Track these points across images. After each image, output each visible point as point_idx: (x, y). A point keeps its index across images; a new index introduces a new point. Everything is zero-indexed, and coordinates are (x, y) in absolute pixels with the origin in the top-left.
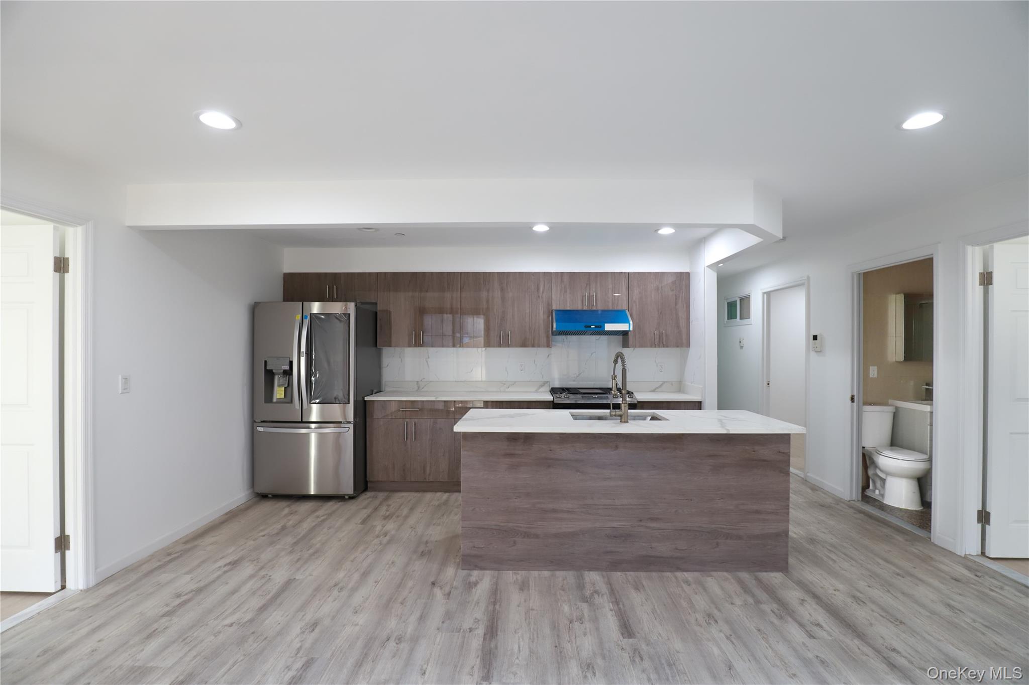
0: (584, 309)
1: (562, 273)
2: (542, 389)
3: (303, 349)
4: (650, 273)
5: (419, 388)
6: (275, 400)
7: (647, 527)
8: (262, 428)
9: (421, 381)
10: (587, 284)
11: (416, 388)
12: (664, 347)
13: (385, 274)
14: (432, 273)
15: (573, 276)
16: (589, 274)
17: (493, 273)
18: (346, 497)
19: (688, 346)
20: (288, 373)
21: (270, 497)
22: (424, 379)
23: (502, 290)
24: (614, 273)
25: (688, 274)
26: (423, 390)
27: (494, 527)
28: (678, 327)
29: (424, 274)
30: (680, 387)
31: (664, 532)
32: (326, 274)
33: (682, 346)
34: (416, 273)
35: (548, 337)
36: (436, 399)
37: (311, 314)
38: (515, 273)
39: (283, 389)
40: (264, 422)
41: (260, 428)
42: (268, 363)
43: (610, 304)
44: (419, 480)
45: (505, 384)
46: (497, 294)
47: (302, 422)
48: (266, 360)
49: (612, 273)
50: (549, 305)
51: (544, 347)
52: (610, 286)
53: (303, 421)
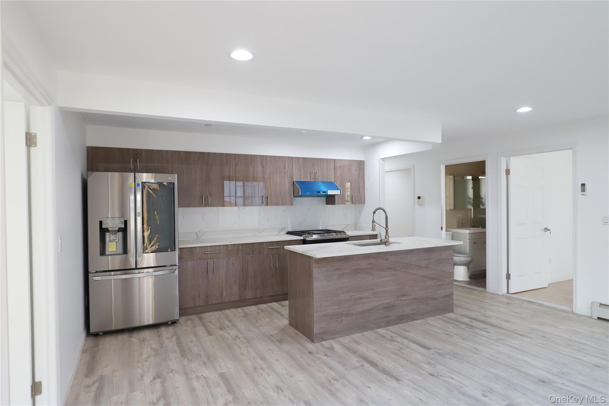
0: (312, 181)
1: (299, 158)
2: (281, 233)
3: (139, 210)
4: (346, 160)
5: (197, 237)
6: (107, 253)
7: (401, 300)
8: (99, 277)
9: (199, 232)
10: (313, 166)
11: (196, 237)
12: (353, 204)
13: (179, 152)
14: (215, 154)
15: (305, 159)
16: (314, 159)
17: (257, 155)
18: (169, 323)
19: (364, 203)
20: (124, 230)
21: (101, 335)
22: (201, 230)
23: (263, 167)
24: (327, 159)
25: (364, 161)
26: (201, 238)
27: (331, 314)
28: (359, 192)
29: (209, 154)
30: (356, 227)
31: (408, 301)
32: (128, 149)
33: (362, 204)
34: (203, 152)
35: (291, 199)
36: (230, 243)
37: (142, 182)
38: (271, 156)
39: (115, 243)
40: (96, 272)
41: (96, 277)
42: (104, 223)
43: (326, 179)
44: (218, 302)
45: (258, 231)
46: (260, 169)
47: (136, 268)
48: (101, 220)
49: (326, 159)
50: (292, 178)
51: (289, 205)
52: (325, 167)
53: (138, 267)
